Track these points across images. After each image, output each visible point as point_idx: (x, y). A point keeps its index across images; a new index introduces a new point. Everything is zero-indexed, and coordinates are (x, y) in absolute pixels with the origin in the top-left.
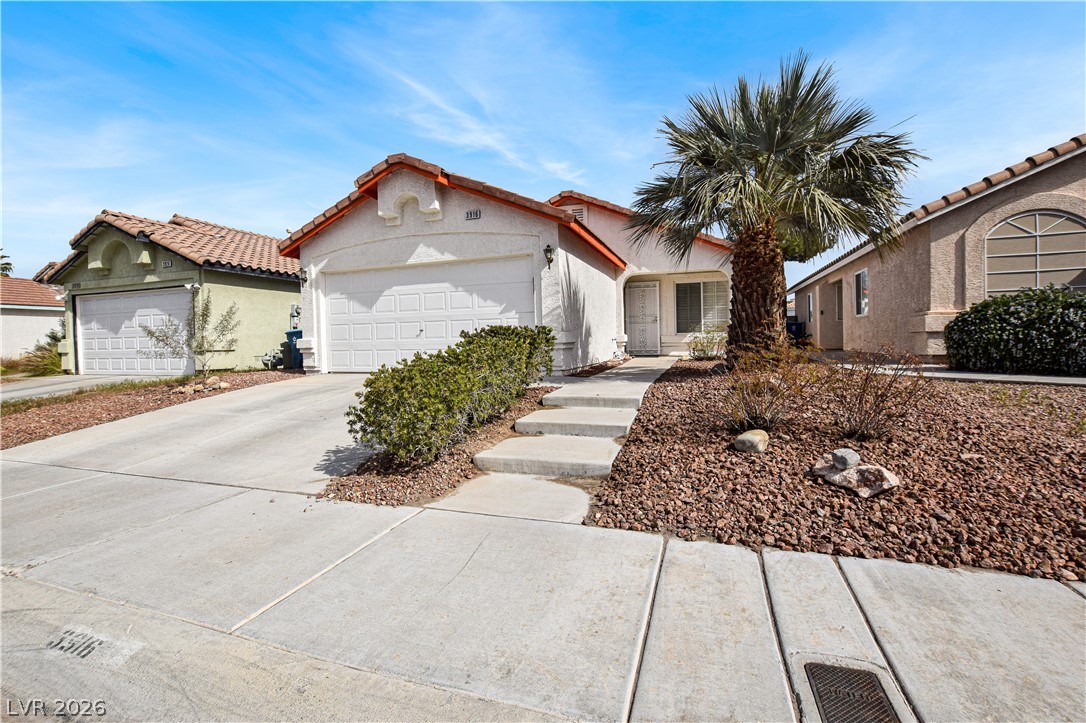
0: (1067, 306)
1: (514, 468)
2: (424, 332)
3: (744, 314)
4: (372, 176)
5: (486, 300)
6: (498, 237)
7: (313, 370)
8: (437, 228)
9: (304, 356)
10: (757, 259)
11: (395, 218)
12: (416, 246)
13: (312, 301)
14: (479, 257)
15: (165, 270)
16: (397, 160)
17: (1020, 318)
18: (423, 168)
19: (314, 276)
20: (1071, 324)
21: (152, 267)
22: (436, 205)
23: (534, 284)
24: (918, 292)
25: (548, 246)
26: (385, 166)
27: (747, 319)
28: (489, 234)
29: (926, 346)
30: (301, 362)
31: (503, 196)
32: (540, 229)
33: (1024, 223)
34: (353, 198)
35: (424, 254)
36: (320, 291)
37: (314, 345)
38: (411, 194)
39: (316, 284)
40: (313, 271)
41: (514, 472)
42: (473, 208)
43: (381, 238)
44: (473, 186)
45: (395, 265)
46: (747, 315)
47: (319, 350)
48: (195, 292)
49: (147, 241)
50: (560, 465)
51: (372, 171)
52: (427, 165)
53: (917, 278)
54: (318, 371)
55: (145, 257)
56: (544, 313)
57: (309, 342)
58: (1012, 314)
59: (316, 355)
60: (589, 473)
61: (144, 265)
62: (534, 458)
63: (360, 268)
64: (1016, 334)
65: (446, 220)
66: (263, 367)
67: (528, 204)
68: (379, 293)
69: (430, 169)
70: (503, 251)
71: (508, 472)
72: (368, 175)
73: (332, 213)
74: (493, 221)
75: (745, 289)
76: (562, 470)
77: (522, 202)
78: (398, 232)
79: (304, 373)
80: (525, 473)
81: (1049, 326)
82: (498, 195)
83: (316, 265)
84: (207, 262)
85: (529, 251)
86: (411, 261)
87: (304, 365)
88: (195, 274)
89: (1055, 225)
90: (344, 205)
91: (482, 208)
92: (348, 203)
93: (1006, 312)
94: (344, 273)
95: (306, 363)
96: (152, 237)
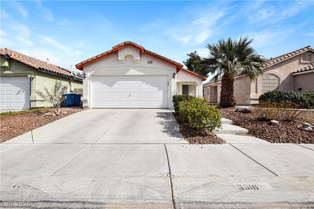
0: (285, 94)
1: (223, 132)
2: (130, 96)
3: (226, 94)
4: (119, 47)
5: (153, 87)
6: (158, 69)
7: (87, 107)
8: (137, 65)
9: (83, 103)
10: (230, 81)
11: (123, 60)
12: (130, 69)
13: (87, 84)
14: (152, 74)
15: (15, 70)
16: (128, 43)
17: (276, 96)
18: (138, 47)
19: (89, 76)
20: (287, 98)
21: (9, 68)
22: (139, 58)
23: (168, 83)
24: (246, 90)
25: (174, 73)
26: (124, 44)
27: (227, 95)
28: (155, 68)
29: (250, 102)
30: (82, 105)
31: (162, 58)
32: (171, 68)
33: (268, 76)
34: (108, 53)
35: (132, 72)
36: (91, 81)
37: (88, 99)
38: (130, 54)
39: (90, 79)
40: (88, 74)
41: (223, 133)
42: (150, 60)
43: (117, 66)
44: (153, 54)
45: (121, 75)
46: (227, 94)
47: (90, 101)
48: (31, 79)
49: (8, 58)
50: (236, 131)
51: (119, 45)
52: (139, 46)
53: (246, 87)
54: (89, 108)
55: (6, 64)
56: (172, 91)
57: (86, 98)
58: (274, 95)
59: (88, 102)
60: (243, 132)
61: (5, 67)
62: (228, 130)
63: (108, 75)
64: (276, 100)
65: (141, 63)
66: (53, 106)
67: (170, 61)
68: (114, 83)
69: (140, 47)
70: (159, 73)
71: (221, 134)
72: (117, 46)
73: (100, 56)
74: (157, 65)
75: (227, 87)
76: (236, 132)
77: (168, 60)
78: (123, 65)
79: (83, 108)
80: (226, 134)
81: (283, 98)
82: (161, 57)
83: (89, 72)
84: (40, 68)
85: (168, 74)
86: (127, 74)
87: (83, 106)
88: (32, 72)
89: (273, 77)
90: (105, 54)
91: (153, 60)
92: (106, 54)
93: (273, 95)
94: (100, 76)
95: (84, 105)
96: (11, 57)
